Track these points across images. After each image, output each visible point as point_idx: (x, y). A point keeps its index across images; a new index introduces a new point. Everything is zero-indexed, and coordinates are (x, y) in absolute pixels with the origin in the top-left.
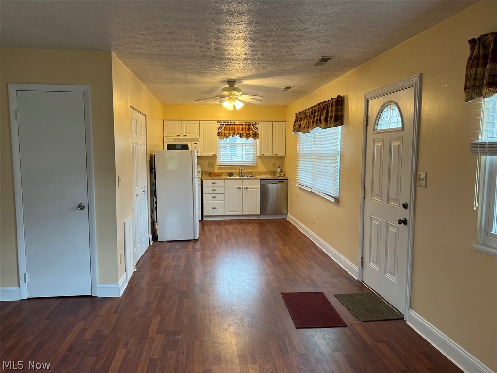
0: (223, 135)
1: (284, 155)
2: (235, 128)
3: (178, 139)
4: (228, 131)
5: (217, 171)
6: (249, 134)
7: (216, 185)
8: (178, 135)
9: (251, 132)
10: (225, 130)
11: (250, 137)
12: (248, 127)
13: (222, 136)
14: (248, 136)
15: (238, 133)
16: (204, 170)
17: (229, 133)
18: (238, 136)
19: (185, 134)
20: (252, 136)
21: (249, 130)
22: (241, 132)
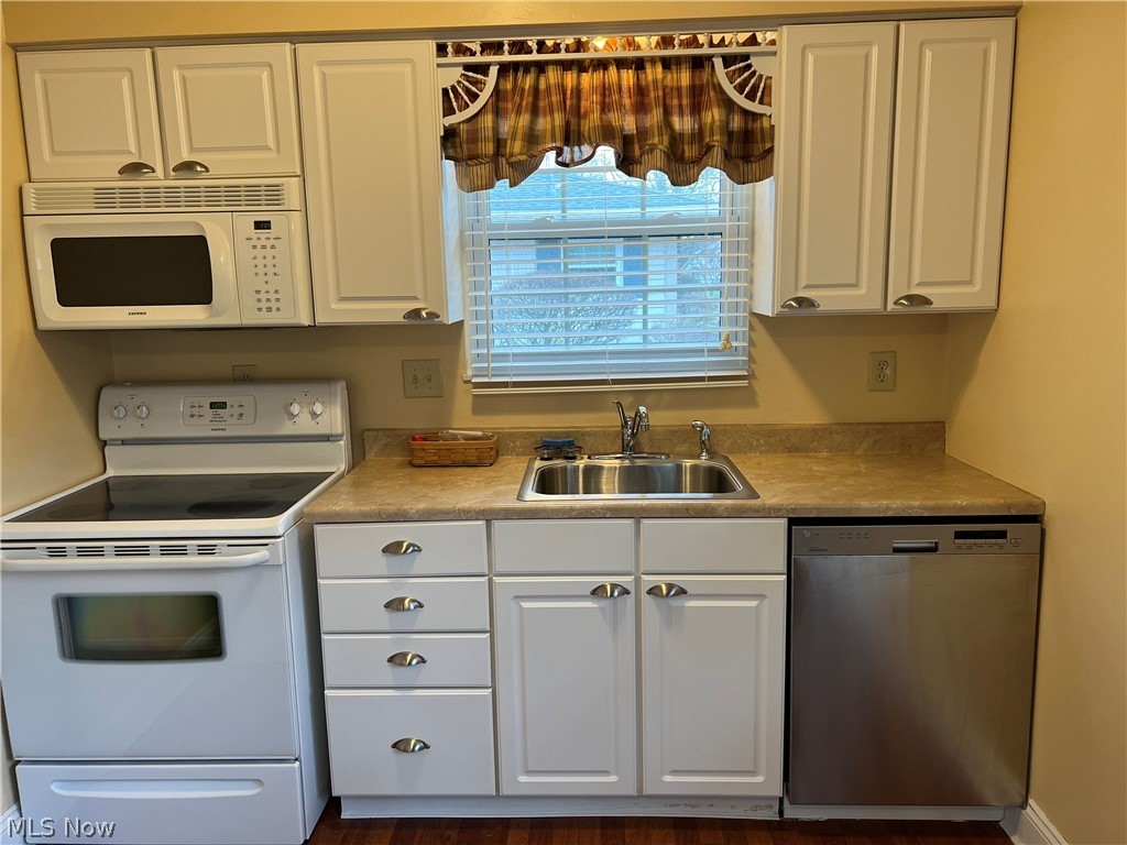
0: (489, 148)
1: (991, 303)
2: (578, 92)
3: (130, 199)
4: (525, 119)
5: (465, 422)
6: (698, 136)
7: (420, 563)
8: (135, 169)
9: (714, 115)
10: (498, 113)
11: (699, 162)
12: (685, 78)
13: (474, 157)
14: (690, 151)
15: (607, 134)
16: (375, 418)
17: (532, 138)
18: (606, 154)
19: (186, 157)
20: (717, 153)
21: (696, 109)
22: (629, 124)
